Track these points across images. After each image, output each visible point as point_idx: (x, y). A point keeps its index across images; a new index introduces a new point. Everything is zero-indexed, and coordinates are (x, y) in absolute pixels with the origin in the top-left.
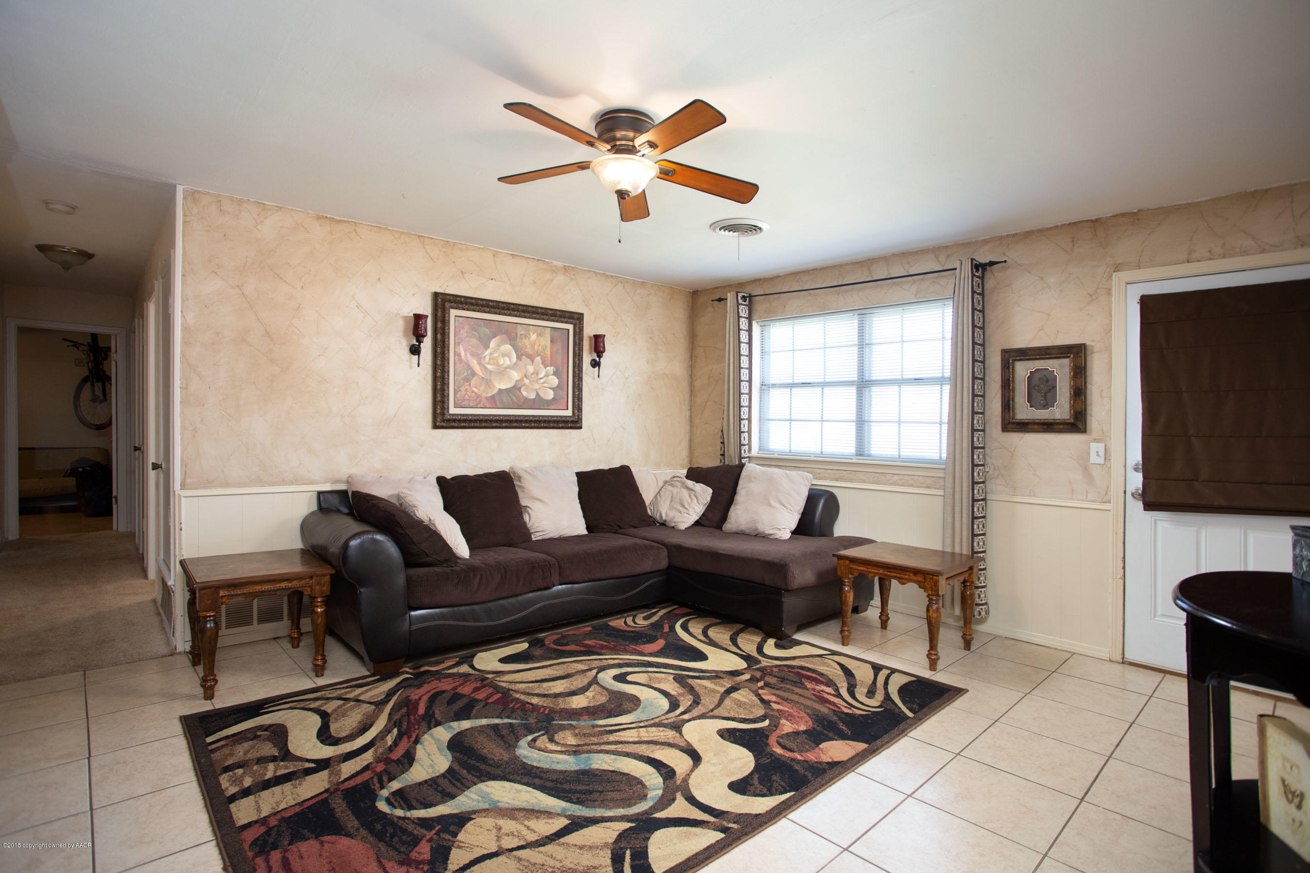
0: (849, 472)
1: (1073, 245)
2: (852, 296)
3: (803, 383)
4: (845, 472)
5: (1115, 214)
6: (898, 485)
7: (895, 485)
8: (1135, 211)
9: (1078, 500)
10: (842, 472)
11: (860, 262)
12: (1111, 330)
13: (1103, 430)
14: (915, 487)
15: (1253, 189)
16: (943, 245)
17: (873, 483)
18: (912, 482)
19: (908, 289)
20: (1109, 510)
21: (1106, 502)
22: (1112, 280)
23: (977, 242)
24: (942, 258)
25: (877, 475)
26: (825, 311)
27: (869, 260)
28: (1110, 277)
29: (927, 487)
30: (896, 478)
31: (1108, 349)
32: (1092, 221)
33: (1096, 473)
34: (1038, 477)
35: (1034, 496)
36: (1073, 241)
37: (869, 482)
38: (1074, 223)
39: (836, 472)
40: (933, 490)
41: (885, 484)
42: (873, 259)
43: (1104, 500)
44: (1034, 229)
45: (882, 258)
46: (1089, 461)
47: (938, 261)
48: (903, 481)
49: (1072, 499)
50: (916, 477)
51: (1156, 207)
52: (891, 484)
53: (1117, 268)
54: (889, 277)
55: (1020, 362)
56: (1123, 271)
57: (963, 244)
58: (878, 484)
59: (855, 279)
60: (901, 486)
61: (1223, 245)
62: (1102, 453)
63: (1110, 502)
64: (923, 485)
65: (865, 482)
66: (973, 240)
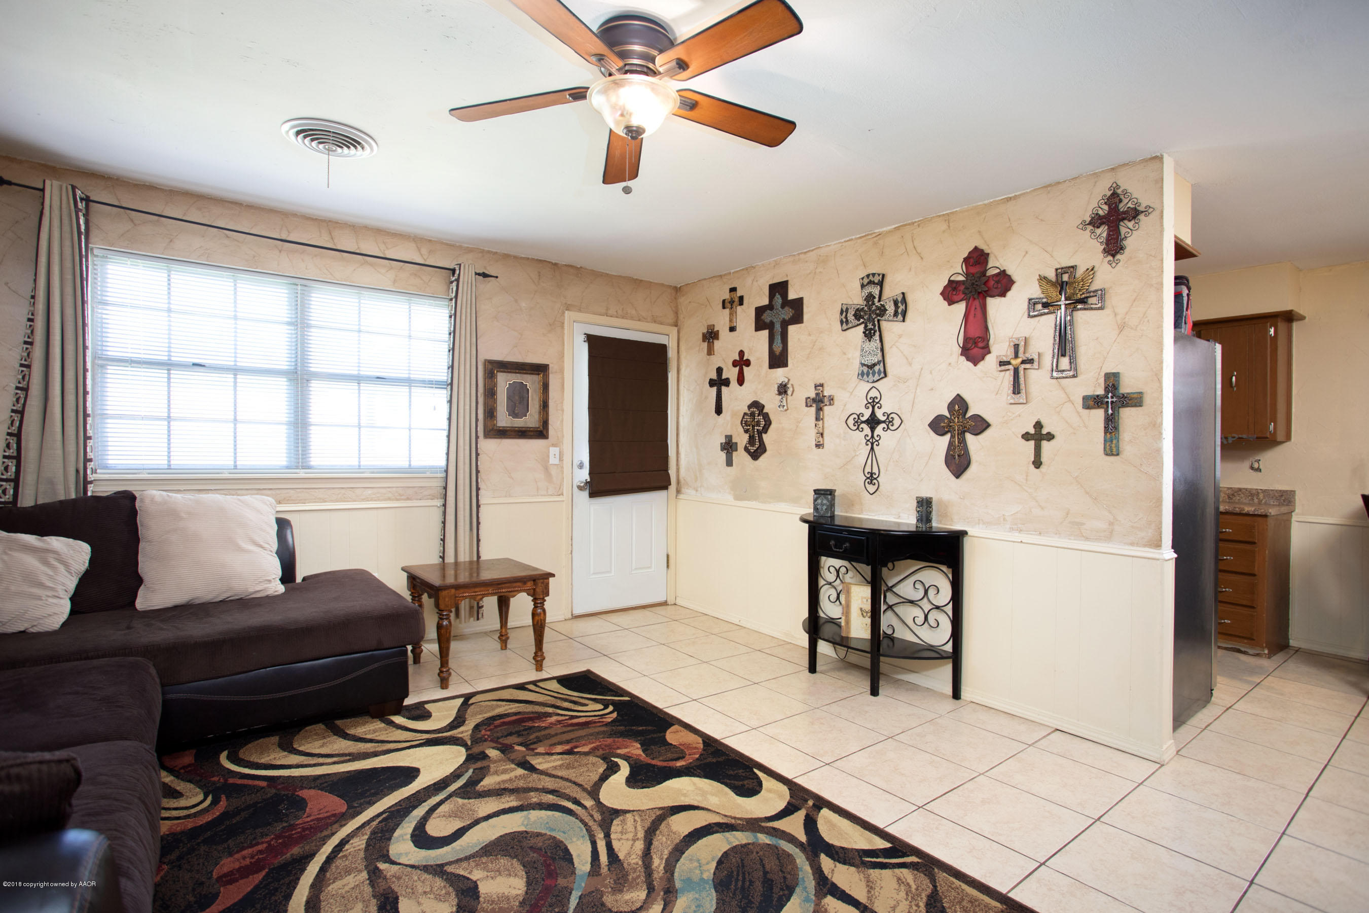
0: (298, 490)
1: (539, 279)
2: (303, 260)
3: (194, 364)
4: (292, 491)
5: (567, 264)
6: (371, 500)
7: (368, 501)
8: (579, 267)
9: (542, 496)
10: (289, 491)
11: (316, 219)
12: (563, 356)
13: (558, 437)
14: (393, 500)
15: (635, 278)
16: (426, 238)
17: (337, 501)
18: (390, 495)
19: (383, 275)
20: (563, 501)
21: (559, 495)
22: (564, 316)
23: (460, 247)
24: (424, 251)
25: (343, 491)
26: (255, 269)
27: (330, 221)
28: (564, 313)
29: (408, 499)
30: (370, 492)
31: (562, 371)
32: (552, 263)
33: (553, 472)
34: (513, 479)
35: (510, 496)
36: (539, 276)
37: (332, 501)
38: (540, 261)
39: (278, 492)
40: (415, 501)
41: (355, 501)
42: (337, 223)
43: (559, 494)
44: (511, 253)
45: (350, 226)
46: (549, 462)
47: (420, 252)
48: (378, 495)
49: (538, 495)
50: (394, 489)
51: (590, 269)
52: (363, 500)
53: (568, 308)
54: (358, 251)
55: (502, 374)
56: (571, 311)
57: (447, 244)
58: (345, 501)
59: (308, 240)
60: (375, 501)
61: (623, 309)
62: (558, 456)
63: (562, 495)
64: (402, 497)
65: (325, 502)
66: (458, 244)
